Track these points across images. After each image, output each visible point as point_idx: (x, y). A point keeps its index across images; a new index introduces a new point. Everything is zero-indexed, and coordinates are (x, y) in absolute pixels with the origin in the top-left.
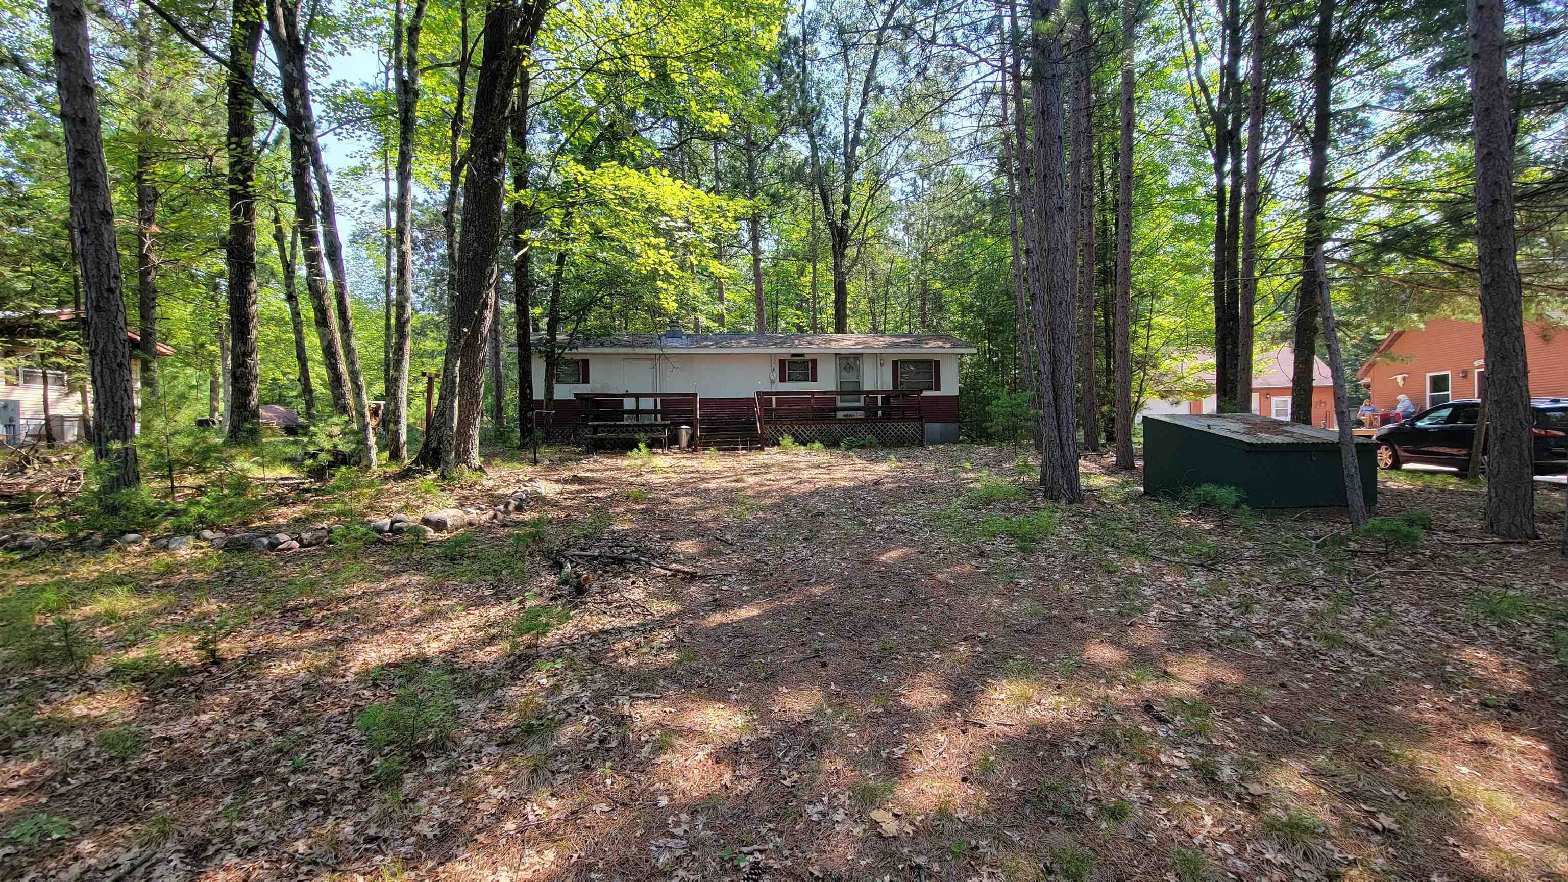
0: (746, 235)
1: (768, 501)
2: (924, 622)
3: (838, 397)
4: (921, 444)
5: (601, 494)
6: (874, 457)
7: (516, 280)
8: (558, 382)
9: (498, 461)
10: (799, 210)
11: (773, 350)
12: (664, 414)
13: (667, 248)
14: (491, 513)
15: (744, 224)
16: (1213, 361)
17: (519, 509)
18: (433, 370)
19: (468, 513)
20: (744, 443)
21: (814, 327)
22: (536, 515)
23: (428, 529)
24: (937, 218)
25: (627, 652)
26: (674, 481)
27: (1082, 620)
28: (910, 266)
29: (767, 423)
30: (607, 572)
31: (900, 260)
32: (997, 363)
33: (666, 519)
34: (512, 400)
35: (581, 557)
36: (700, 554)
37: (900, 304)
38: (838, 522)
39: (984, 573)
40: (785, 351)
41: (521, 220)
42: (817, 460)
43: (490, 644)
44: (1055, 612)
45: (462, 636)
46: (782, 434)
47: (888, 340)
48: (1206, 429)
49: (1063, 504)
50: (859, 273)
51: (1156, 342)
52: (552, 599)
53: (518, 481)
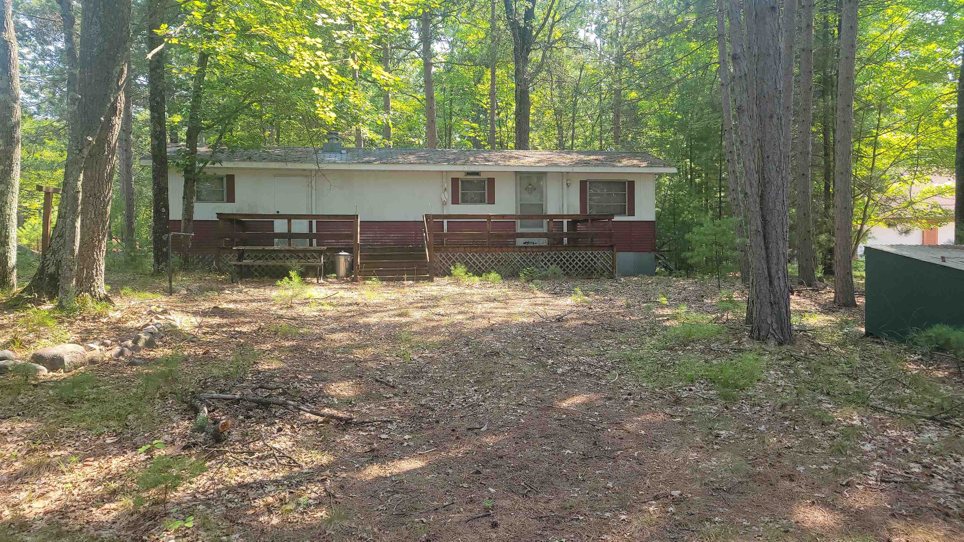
0: (416, 36)
1: (436, 339)
2: (610, 478)
3: (518, 222)
4: (611, 276)
5: (245, 329)
6: (557, 290)
7: (150, 82)
8: (199, 200)
9: (127, 290)
10: (475, 9)
11: (445, 167)
12: (320, 238)
13: (325, 50)
14: (117, 349)
15: (414, 23)
16: (952, 183)
17: (150, 344)
18: (53, 185)
19: (92, 349)
20: (410, 272)
21: (491, 141)
22: (169, 352)
23: (41, 367)
24: (633, 19)
25: (269, 509)
26: (329, 314)
27: (791, 478)
28: (602, 73)
29: (437, 249)
30: (249, 417)
31: (590, 66)
32: (700, 185)
33: (319, 357)
34: (146, 220)
35: (219, 399)
36: (357, 398)
37: (591, 117)
38: (514, 362)
39: (679, 423)
40: (460, 168)
41: (155, 13)
42: (493, 292)
43: (110, 501)
44: (761, 469)
45: (75, 492)
46: (454, 263)
47: (575, 157)
48: (939, 262)
49: (772, 345)
50: (544, 80)
51: (882, 163)
52: (184, 448)
53: (151, 313)
